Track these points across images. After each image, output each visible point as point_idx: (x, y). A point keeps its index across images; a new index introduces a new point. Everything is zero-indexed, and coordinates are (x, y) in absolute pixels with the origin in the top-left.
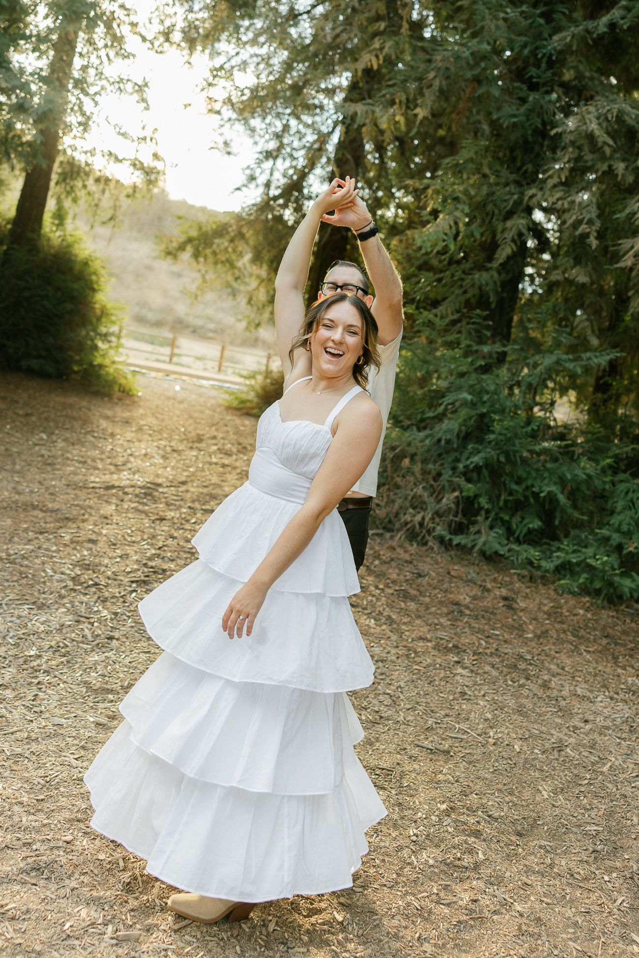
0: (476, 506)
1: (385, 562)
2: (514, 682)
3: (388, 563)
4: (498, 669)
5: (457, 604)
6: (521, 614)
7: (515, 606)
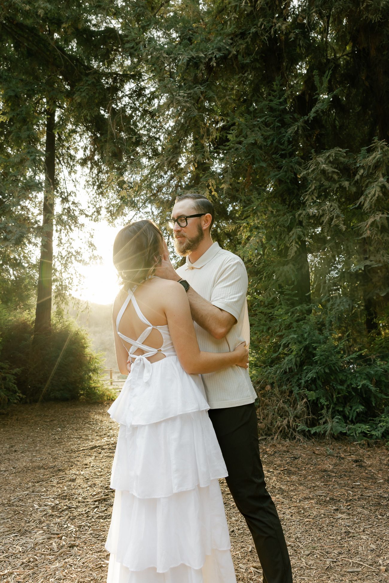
0: (319, 405)
1: (271, 455)
2: (383, 516)
3: (273, 455)
4: (367, 508)
5: (325, 471)
6: (370, 469)
7: (364, 464)
